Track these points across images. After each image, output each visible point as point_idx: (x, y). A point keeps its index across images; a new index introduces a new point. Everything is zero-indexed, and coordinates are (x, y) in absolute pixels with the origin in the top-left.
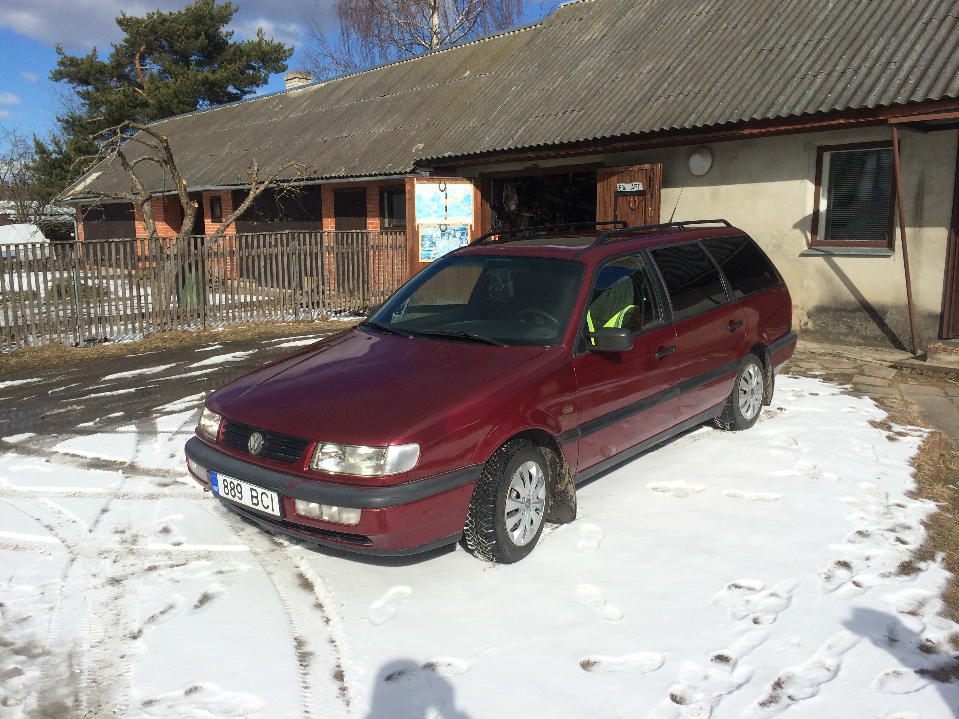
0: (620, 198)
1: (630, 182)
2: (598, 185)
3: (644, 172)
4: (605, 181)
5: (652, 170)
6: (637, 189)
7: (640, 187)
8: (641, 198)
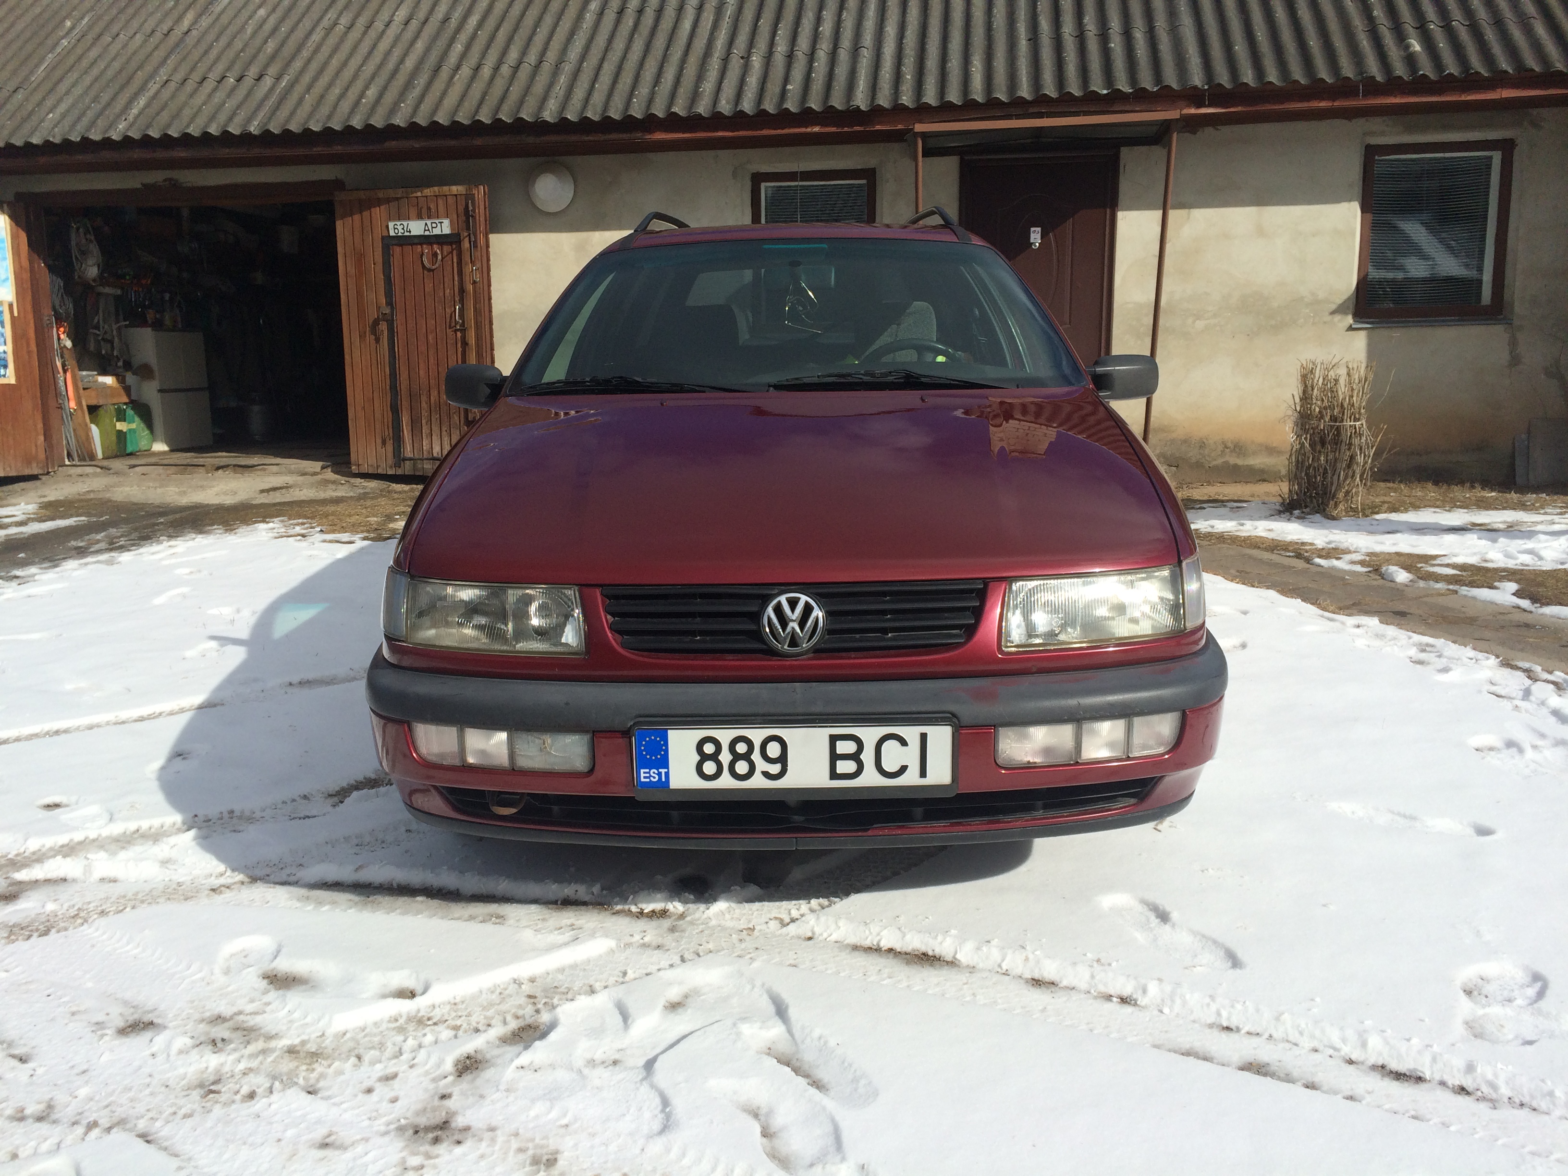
0: (398, 250)
1: (420, 217)
2: (339, 224)
3: (451, 200)
4: (357, 217)
5: (469, 197)
6: (437, 231)
7: (445, 227)
8: (447, 249)
